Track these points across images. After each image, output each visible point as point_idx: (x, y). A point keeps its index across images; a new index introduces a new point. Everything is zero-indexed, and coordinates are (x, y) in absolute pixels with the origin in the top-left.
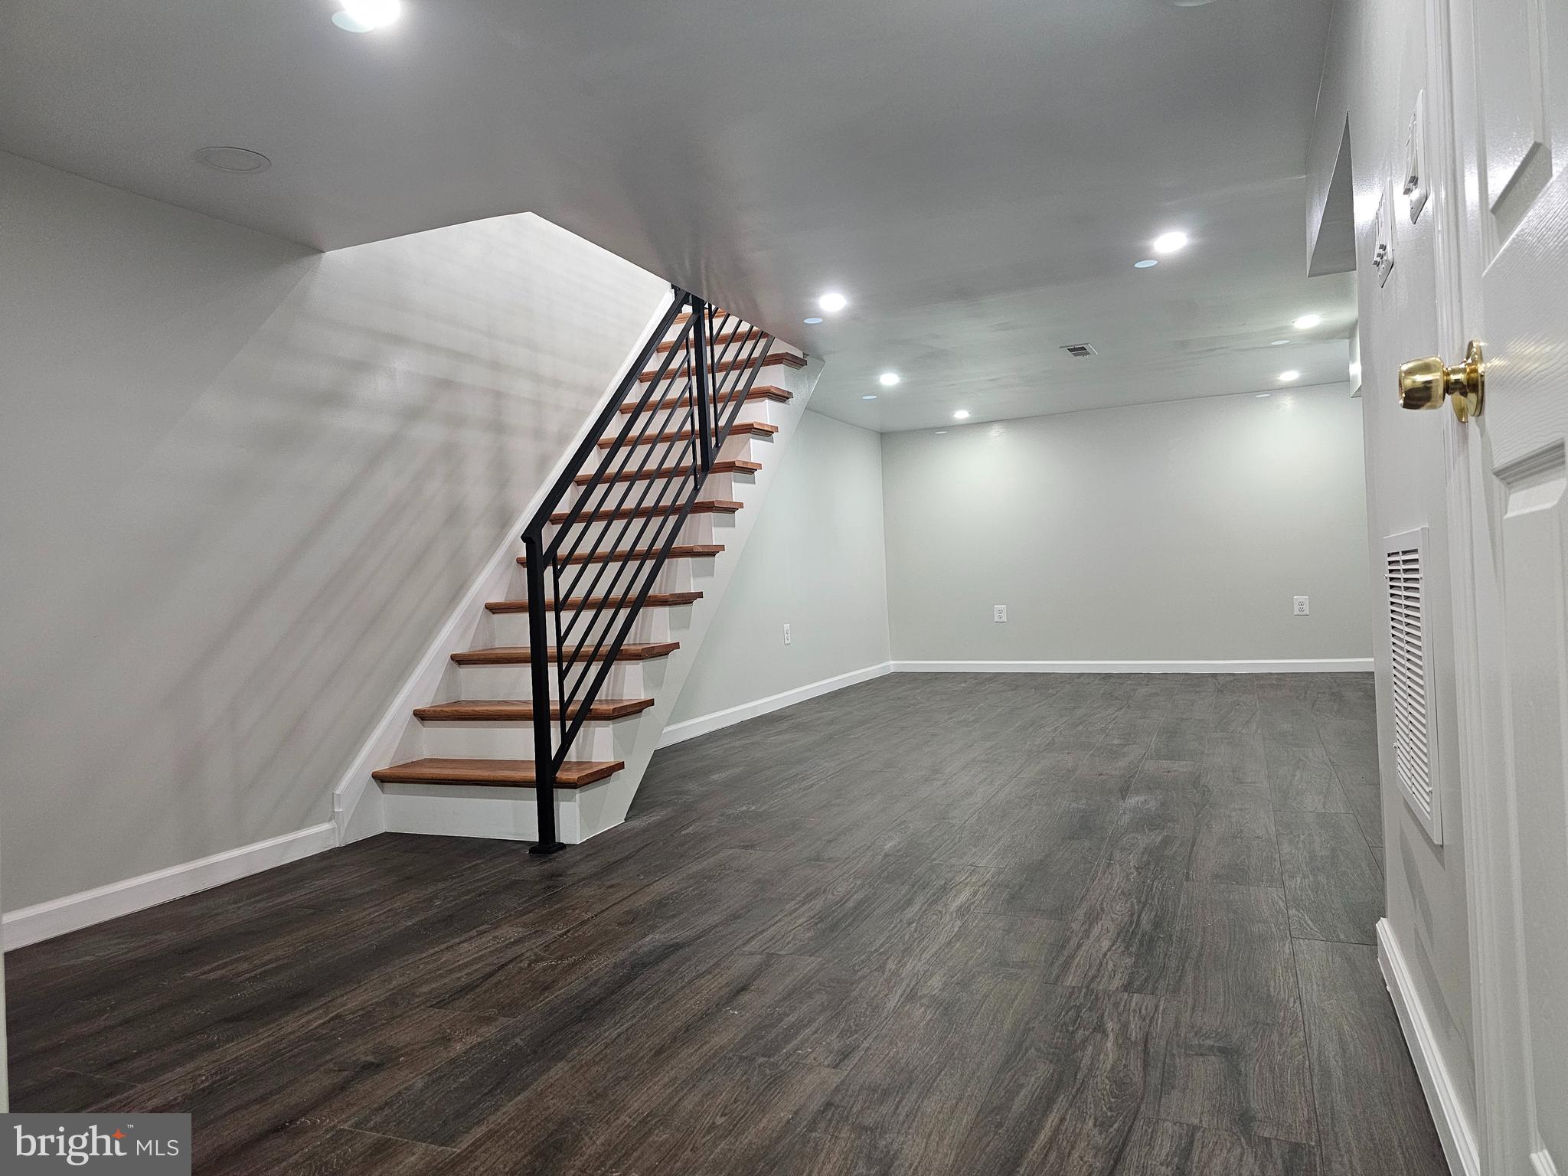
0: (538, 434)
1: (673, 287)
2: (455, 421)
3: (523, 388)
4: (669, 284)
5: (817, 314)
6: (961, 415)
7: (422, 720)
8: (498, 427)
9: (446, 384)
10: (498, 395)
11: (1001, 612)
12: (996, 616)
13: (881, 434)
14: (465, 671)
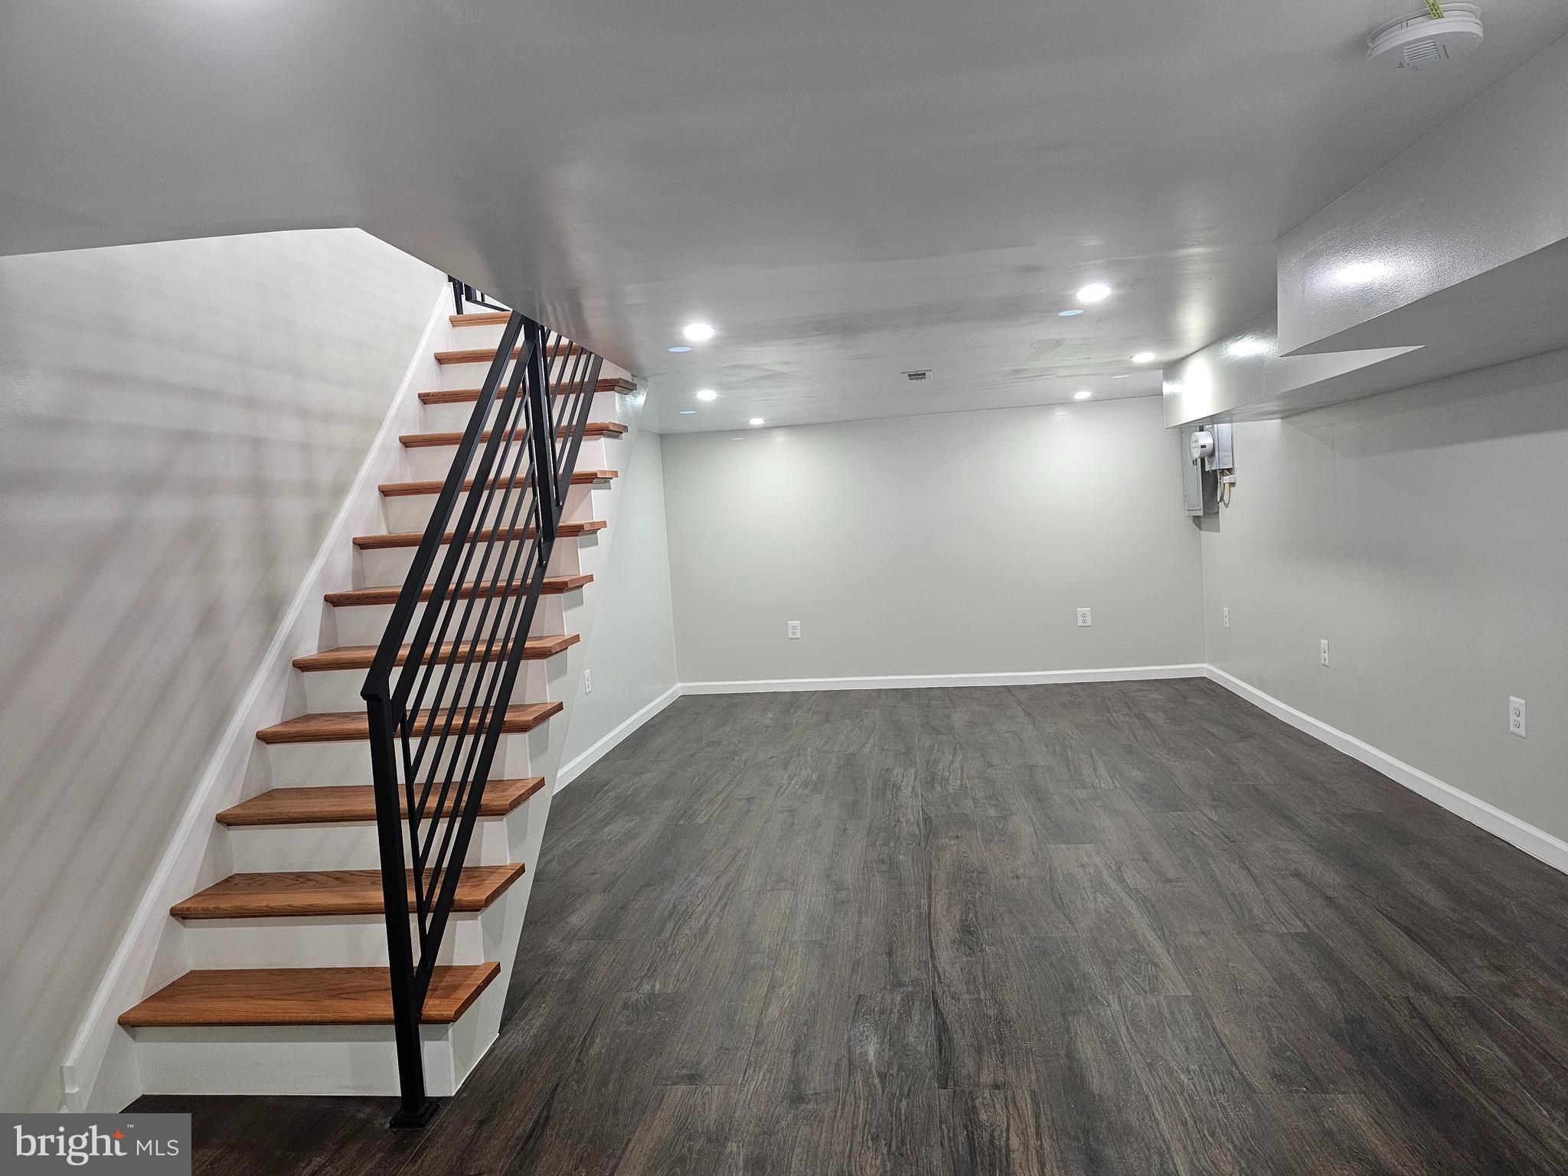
0: (309, 488)
1: (450, 279)
2: (202, 487)
3: (288, 428)
4: (445, 276)
5: (681, 343)
6: (757, 422)
7: (184, 918)
8: (259, 488)
9: (189, 437)
10: (257, 443)
11: (794, 628)
12: (790, 631)
13: (661, 435)
14: (235, 834)
